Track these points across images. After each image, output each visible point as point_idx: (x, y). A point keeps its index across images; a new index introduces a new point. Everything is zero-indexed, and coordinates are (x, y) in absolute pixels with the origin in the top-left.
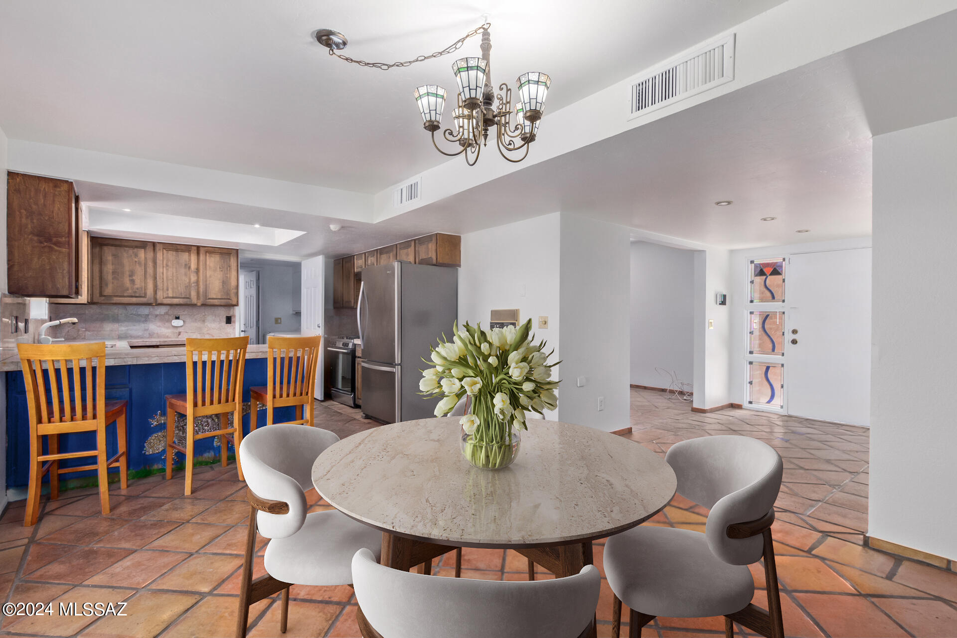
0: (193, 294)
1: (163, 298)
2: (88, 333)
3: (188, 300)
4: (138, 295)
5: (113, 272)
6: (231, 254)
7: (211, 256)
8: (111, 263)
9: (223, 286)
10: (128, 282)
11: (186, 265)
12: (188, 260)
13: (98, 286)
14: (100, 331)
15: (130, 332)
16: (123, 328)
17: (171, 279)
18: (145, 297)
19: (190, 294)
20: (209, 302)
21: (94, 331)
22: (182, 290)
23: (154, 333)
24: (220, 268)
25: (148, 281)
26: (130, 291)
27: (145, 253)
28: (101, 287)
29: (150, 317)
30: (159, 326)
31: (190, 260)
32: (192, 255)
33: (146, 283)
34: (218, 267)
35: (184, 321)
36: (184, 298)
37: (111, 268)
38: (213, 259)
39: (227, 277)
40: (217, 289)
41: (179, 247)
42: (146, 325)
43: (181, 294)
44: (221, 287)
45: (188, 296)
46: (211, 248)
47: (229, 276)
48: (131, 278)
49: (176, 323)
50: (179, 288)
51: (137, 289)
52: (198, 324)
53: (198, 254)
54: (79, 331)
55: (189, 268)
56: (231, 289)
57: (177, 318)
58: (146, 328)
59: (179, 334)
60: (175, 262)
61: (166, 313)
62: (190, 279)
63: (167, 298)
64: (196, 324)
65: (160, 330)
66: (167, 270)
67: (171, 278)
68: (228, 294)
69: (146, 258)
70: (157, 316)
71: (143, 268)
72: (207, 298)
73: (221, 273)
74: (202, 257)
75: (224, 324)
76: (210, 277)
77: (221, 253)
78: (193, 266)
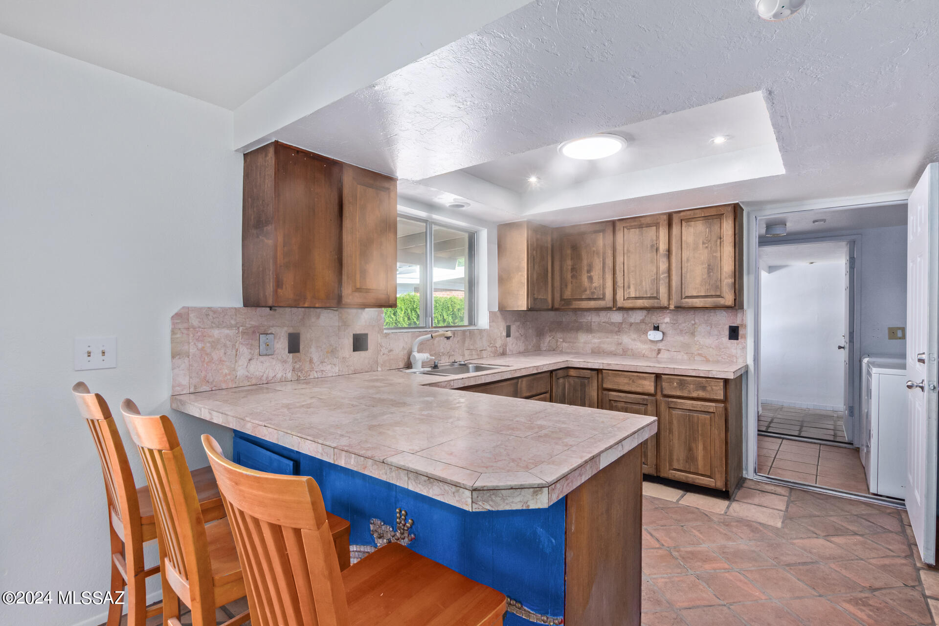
0: (663, 291)
1: (624, 300)
2: (565, 345)
3: (656, 300)
4: (595, 297)
5: (572, 269)
6: (723, 214)
7: (689, 226)
8: (570, 258)
9: (709, 273)
10: (586, 280)
11: (652, 246)
12: (655, 238)
13: (558, 289)
14: (575, 343)
15: (602, 346)
16: (596, 341)
17: (633, 272)
18: (603, 299)
19: (658, 292)
20: (687, 303)
21: (569, 342)
22: (648, 286)
23: (628, 349)
24: (703, 243)
25: (607, 276)
26: (588, 292)
27: (604, 237)
28: (561, 289)
29: (623, 326)
30: (634, 340)
31: (658, 237)
32: (661, 229)
33: (604, 278)
34: (701, 242)
35: (663, 333)
36: (650, 298)
37: (570, 263)
38: (692, 230)
39: (716, 257)
40: (698, 280)
41: (643, 221)
42: (619, 337)
43: (646, 291)
44: (705, 276)
45: (655, 295)
46: (688, 213)
47: (719, 255)
48: (589, 275)
49: (654, 335)
50: (644, 283)
51: (595, 288)
52: (685, 339)
53: (670, 225)
54: (557, 341)
55: (657, 250)
56: (723, 277)
57: (657, 328)
58: (620, 341)
59: (659, 351)
60: (638, 244)
61: (643, 321)
62: (658, 268)
63: (629, 298)
64: (681, 339)
65: (636, 345)
66: (629, 257)
67: (632, 269)
68: (718, 287)
69: (604, 245)
70: (631, 324)
71: (601, 259)
72: (683, 297)
73: (706, 251)
74: (675, 230)
75: (725, 338)
76: (688, 260)
77: (706, 218)
78: (663, 246)
